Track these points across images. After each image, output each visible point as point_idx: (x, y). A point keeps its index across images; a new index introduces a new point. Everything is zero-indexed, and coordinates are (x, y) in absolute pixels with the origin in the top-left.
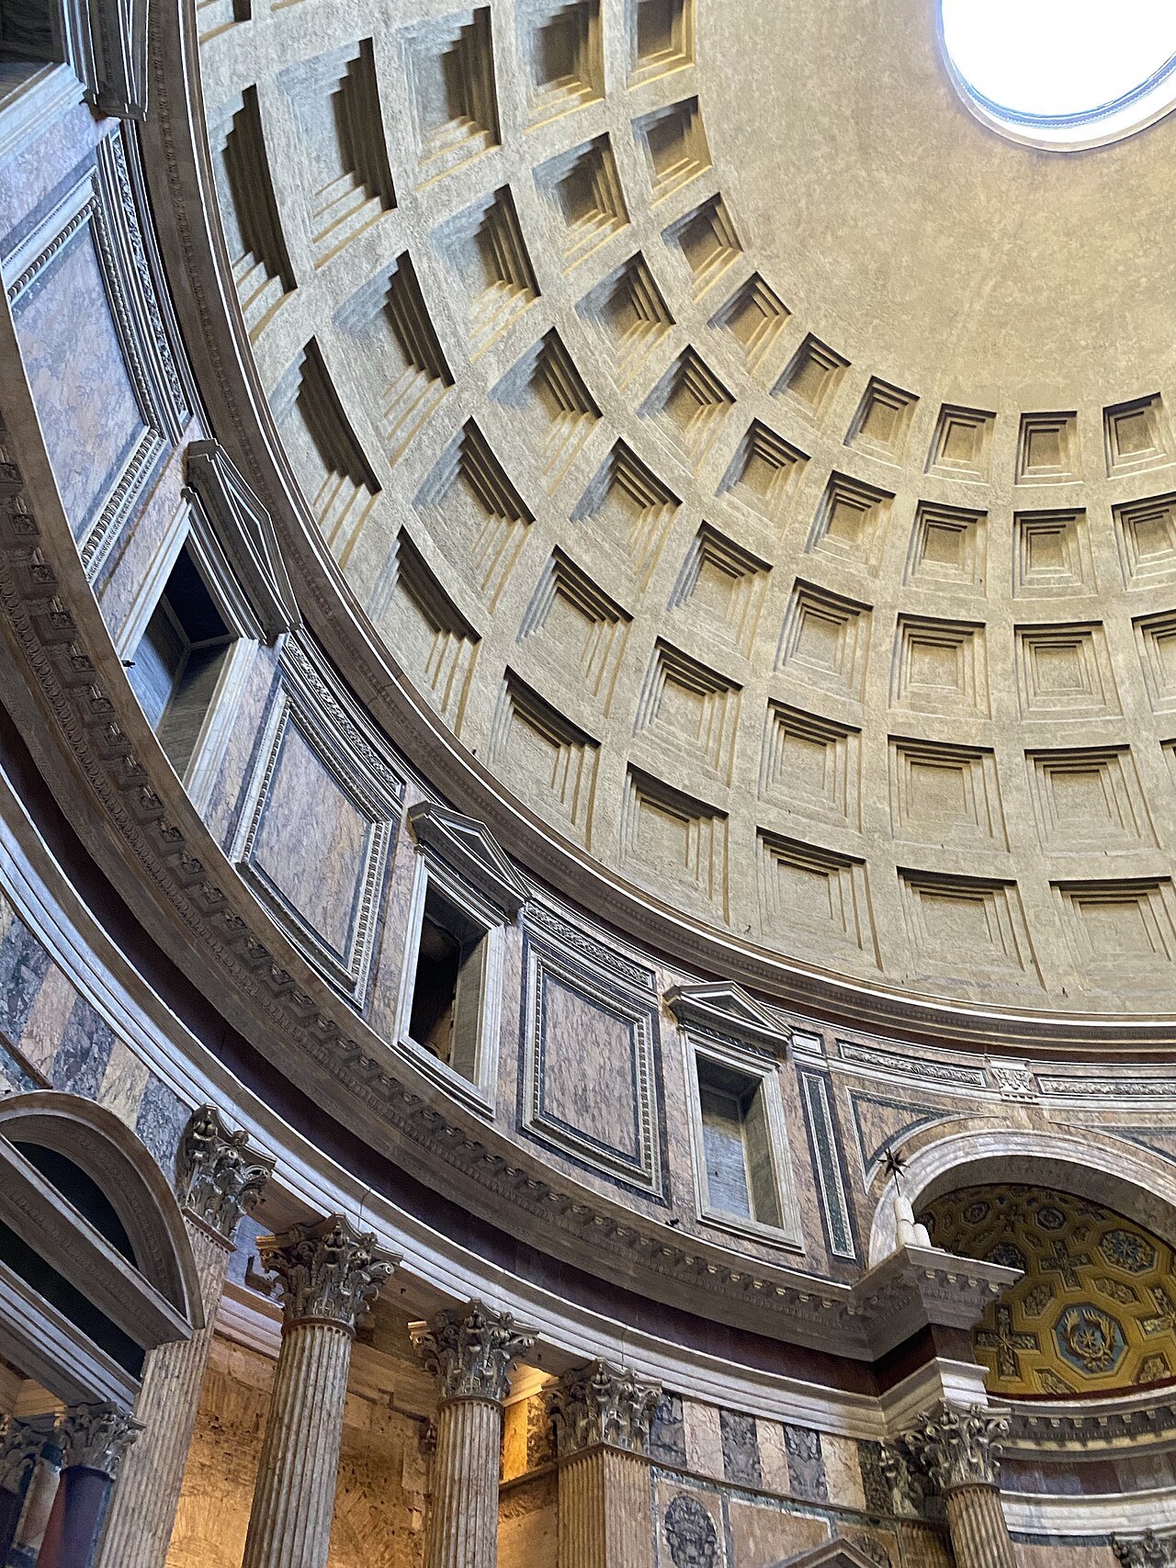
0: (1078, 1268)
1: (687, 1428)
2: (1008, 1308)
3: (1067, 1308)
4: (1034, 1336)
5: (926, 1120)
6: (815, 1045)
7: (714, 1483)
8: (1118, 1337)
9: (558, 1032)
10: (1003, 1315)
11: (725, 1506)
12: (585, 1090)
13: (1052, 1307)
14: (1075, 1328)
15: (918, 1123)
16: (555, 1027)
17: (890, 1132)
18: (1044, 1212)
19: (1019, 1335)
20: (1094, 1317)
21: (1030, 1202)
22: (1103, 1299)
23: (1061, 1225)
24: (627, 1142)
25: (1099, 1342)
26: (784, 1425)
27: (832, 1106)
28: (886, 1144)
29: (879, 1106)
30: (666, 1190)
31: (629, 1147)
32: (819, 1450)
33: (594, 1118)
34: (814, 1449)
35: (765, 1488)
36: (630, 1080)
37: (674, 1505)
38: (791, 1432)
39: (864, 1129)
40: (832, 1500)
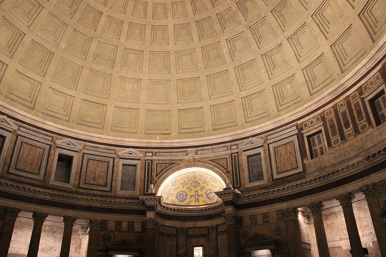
0: (208, 183)
1: (108, 225)
2: (197, 191)
3: (207, 190)
4: (202, 195)
5: (171, 165)
6: (151, 154)
7: (112, 231)
9: (90, 168)
10: (196, 192)
11: (114, 234)
12: (95, 177)
13: (205, 190)
14: (209, 193)
15: (170, 165)
16: (89, 168)
17: (163, 168)
19: (199, 195)
20: (211, 191)
21: (197, 174)
22: (212, 188)
23: (203, 177)
24: (104, 183)
25: (212, 196)
26: (128, 222)
27: (152, 166)
28: (161, 171)
29: (162, 164)
30: (111, 189)
31: (104, 184)
32: (134, 224)
33: (97, 181)
34: (133, 224)
35: (122, 230)
36: (106, 172)
37: (104, 235)
38: (129, 222)
39: (157, 169)
40: (135, 231)
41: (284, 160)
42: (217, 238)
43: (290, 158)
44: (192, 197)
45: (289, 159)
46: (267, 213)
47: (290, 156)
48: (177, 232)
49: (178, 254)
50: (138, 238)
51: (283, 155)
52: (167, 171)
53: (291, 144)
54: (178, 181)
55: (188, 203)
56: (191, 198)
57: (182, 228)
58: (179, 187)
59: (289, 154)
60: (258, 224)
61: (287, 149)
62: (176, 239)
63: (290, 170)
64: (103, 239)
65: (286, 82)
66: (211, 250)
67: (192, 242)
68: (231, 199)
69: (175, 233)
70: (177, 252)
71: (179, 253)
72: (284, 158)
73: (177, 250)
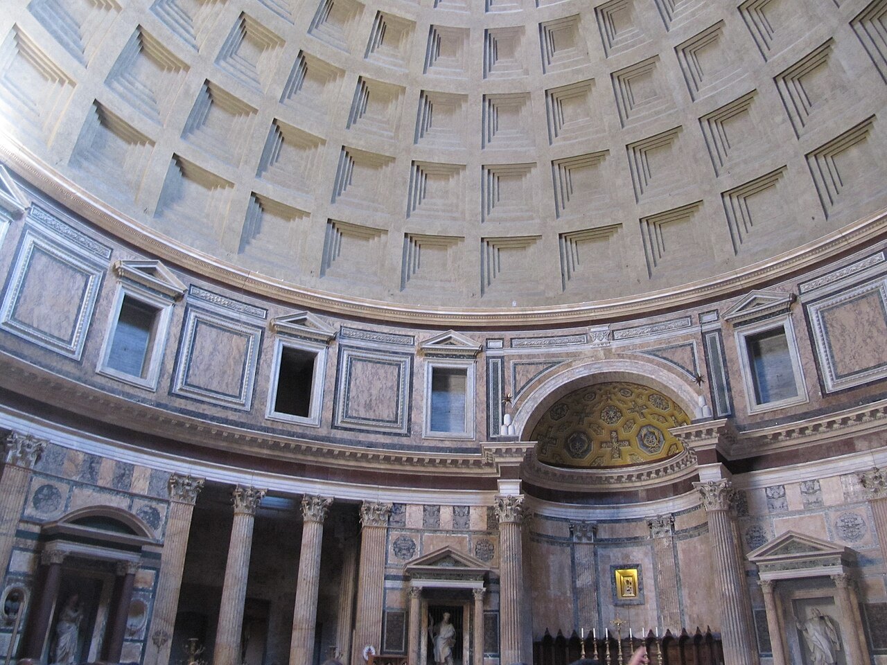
0: (643, 411)
1: (407, 514)
2: (616, 431)
3: (642, 427)
4: (628, 441)
5: (551, 367)
6: (499, 344)
7: (418, 531)
8: (661, 437)
9: (358, 381)
10: (614, 434)
11: (421, 537)
12: (371, 400)
13: (635, 428)
14: (645, 435)
15: (547, 369)
16: (356, 380)
17: (530, 376)
18: (622, 391)
19: (622, 441)
20: (652, 430)
21: (614, 388)
22: (655, 422)
23: (631, 395)
24: (391, 415)
25: (655, 440)
26: (454, 506)
27: (503, 371)
28: (527, 383)
29: (528, 366)
30: (409, 430)
31: (392, 417)
32: (469, 512)
33: (374, 411)
34: (466, 512)
35: (441, 528)
36: (396, 389)
37: (398, 539)
38: (456, 508)
39: (517, 378)
40: (471, 529)
41: (854, 342)
42: (675, 547)
43: (871, 338)
44: (604, 445)
45: (868, 340)
46: (813, 481)
47: (870, 331)
48: (572, 533)
49: (578, 586)
50: (479, 547)
51: (851, 330)
52: (540, 382)
53: (871, 299)
54: (568, 407)
55: (594, 461)
56: (601, 447)
57: (584, 521)
58: (571, 423)
59: (867, 327)
60: (790, 510)
61: (860, 313)
62: (569, 548)
63: (875, 367)
64: (397, 550)
65: (847, 140)
66: (660, 577)
67: (609, 557)
68: (714, 447)
69: (568, 535)
70: (575, 582)
71: (579, 584)
72: (852, 337)
73: (574, 575)
